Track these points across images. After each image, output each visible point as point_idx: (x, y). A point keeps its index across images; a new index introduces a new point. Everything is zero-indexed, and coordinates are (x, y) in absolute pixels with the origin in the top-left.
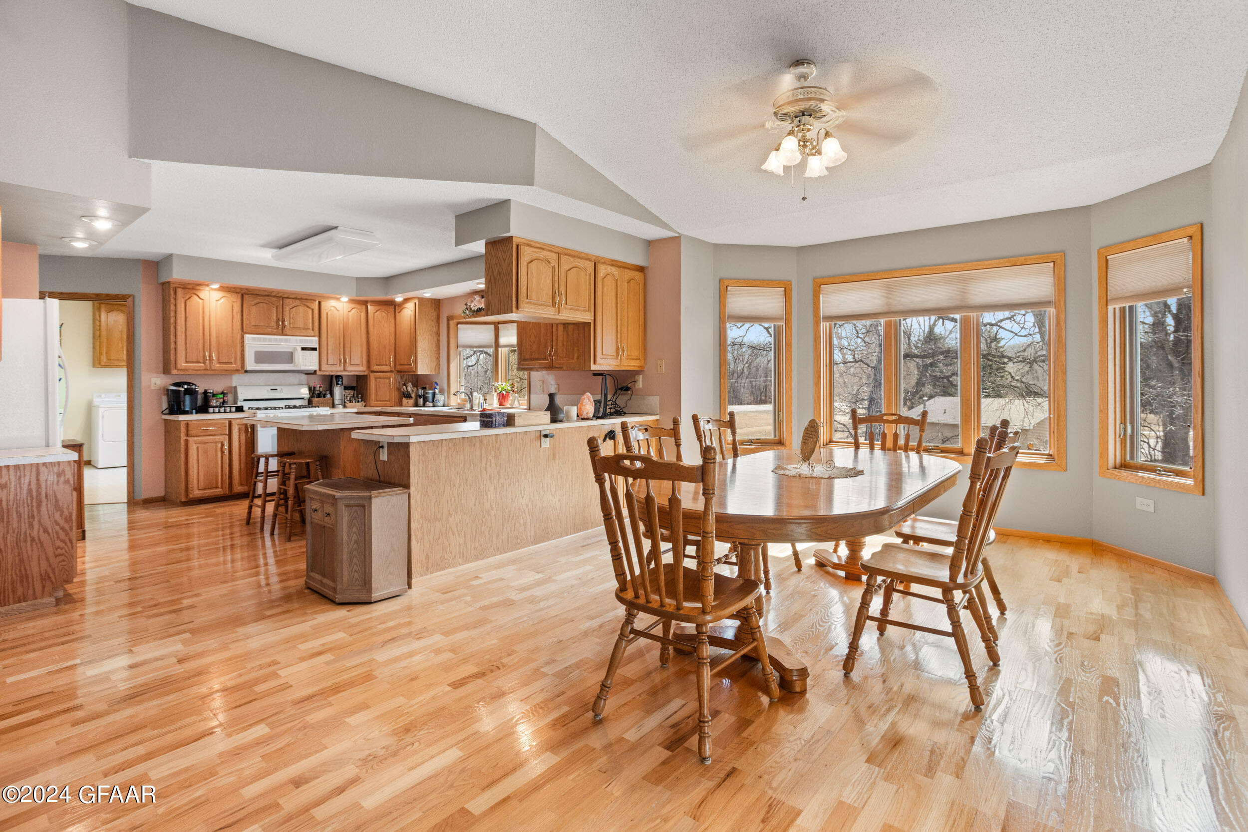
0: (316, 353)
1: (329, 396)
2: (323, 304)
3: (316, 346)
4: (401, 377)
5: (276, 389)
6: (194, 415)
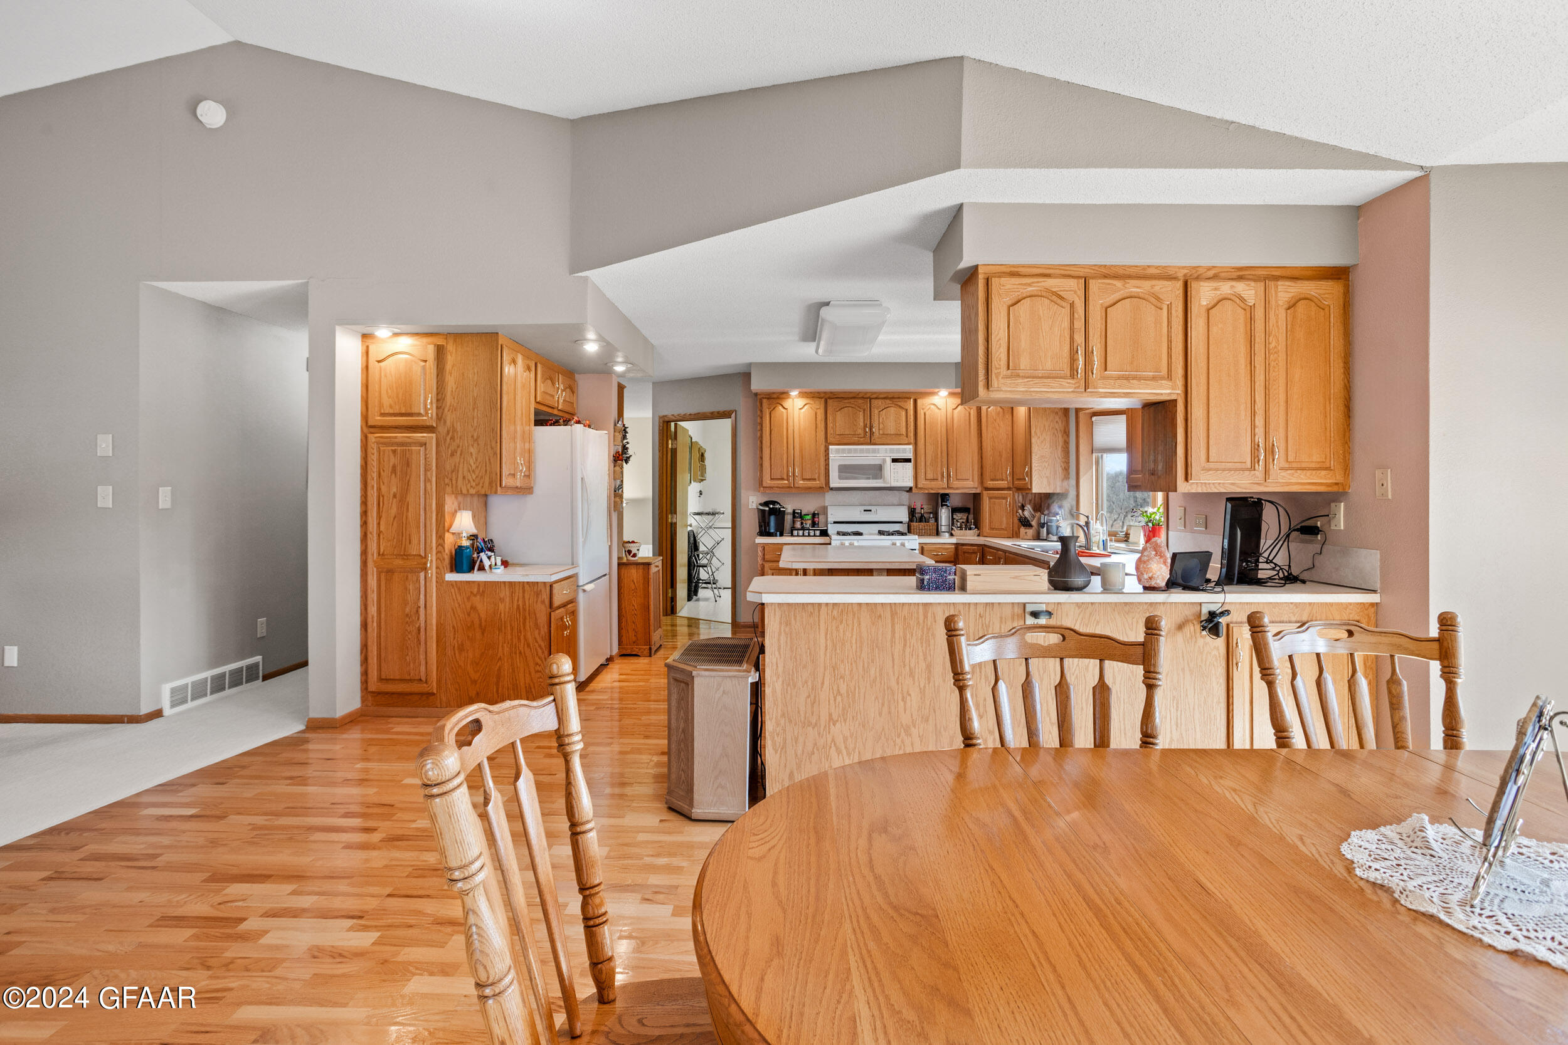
0: (910, 466)
1: (932, 521)
2: (919, 402)
3: (910, 455)
4: (1023, 496)
5: (870, 511)
6: (778, 538)
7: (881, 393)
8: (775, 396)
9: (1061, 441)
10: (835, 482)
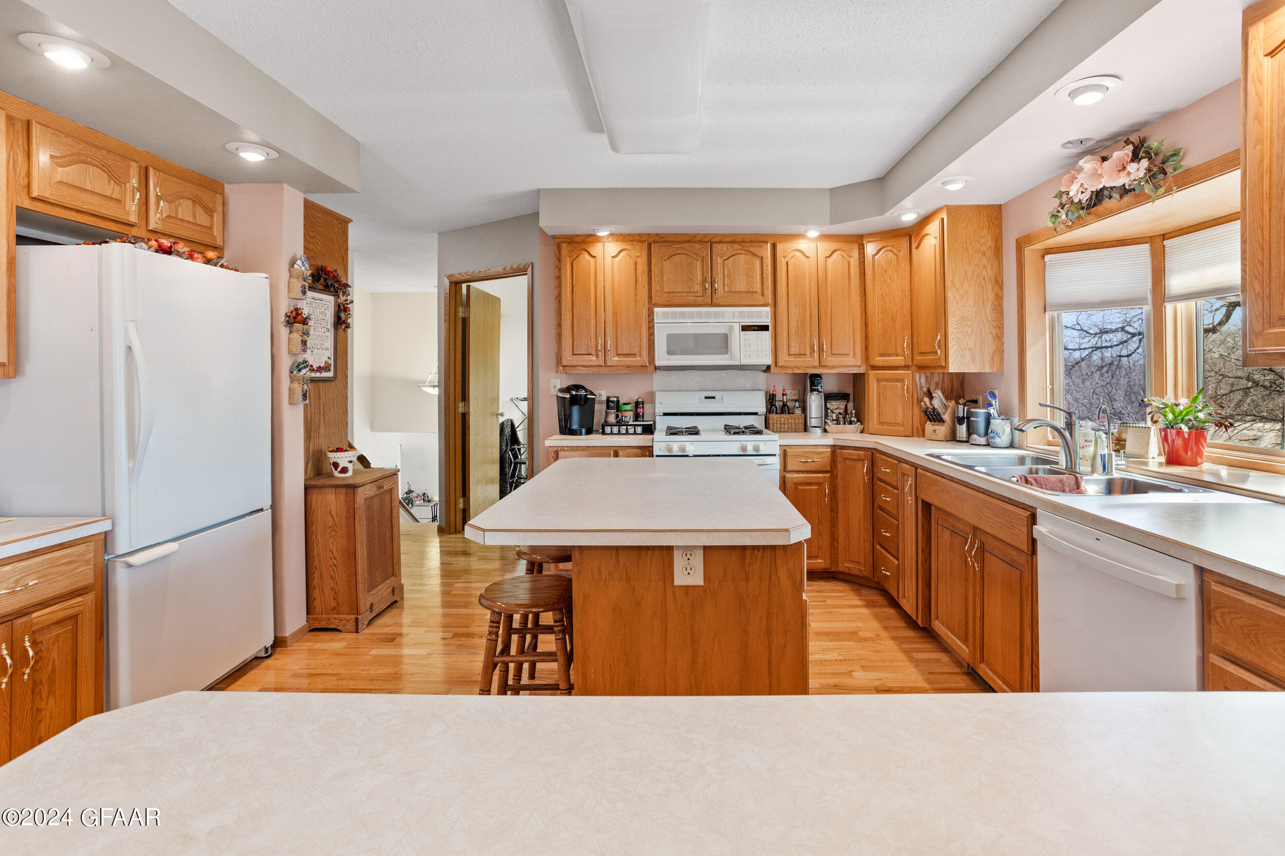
0: (766, 336)
1: (798, 411)
2: (779, 247)
3: (767, 320)
4: (927, 377)
5: (714, 398)
6: (584, 437)
7: (726, 235)
8: (578, 239)
9: (991, 295)
10: (662, 359)
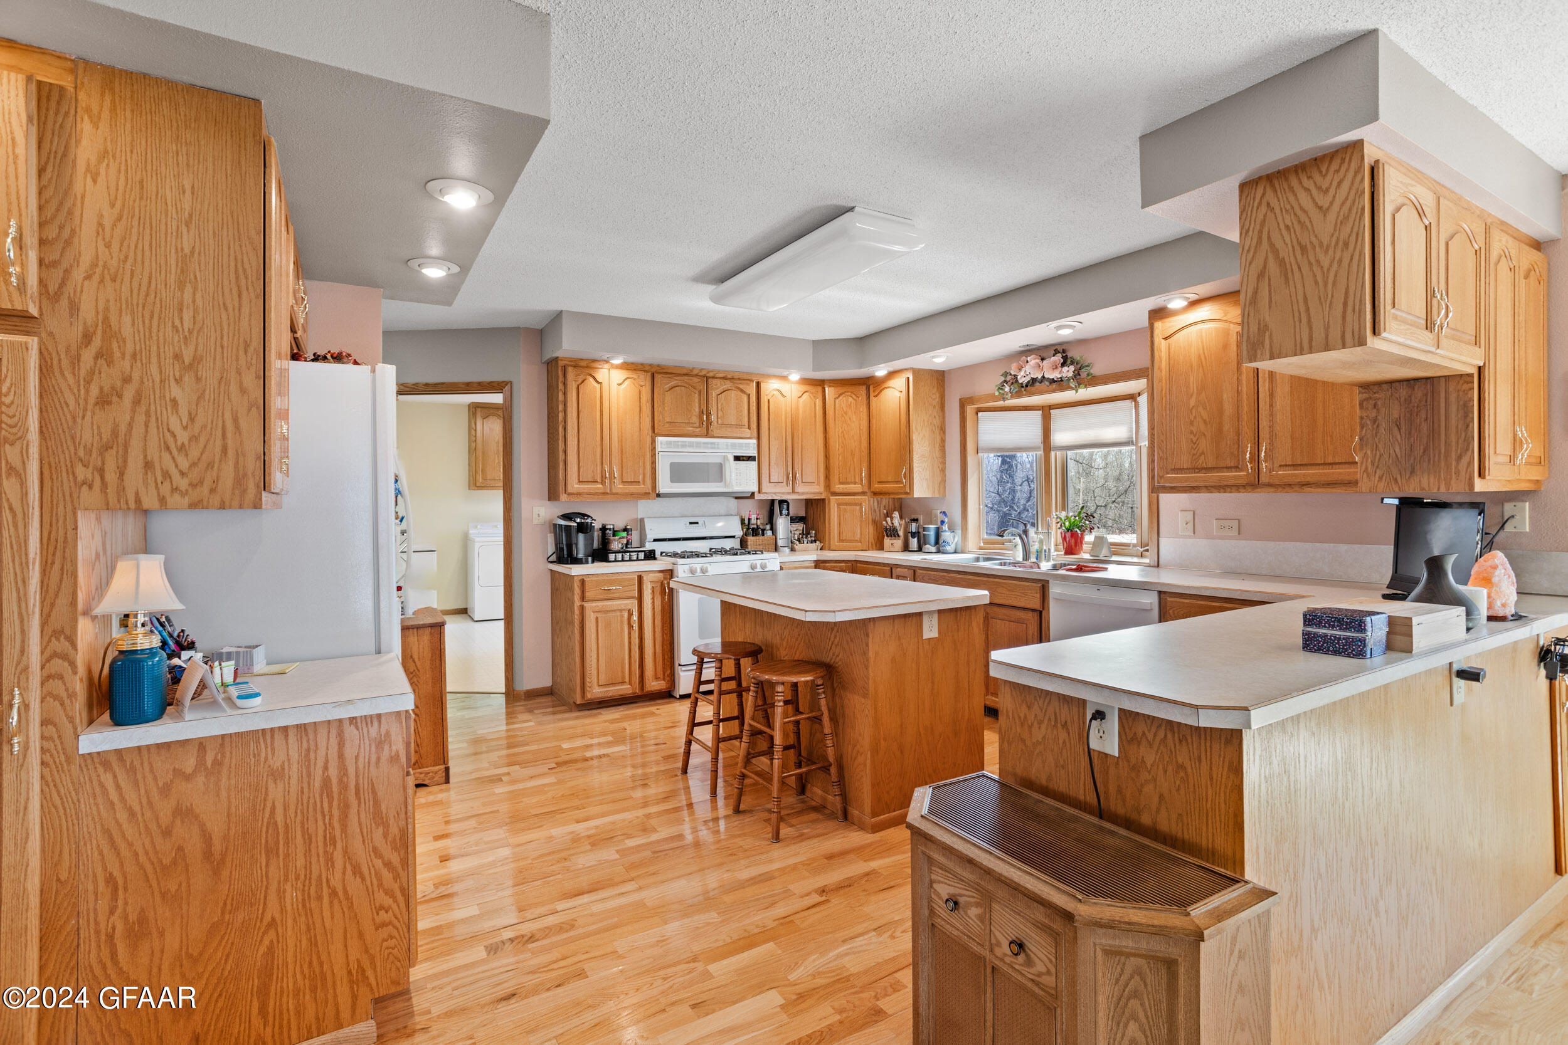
0: (754, 465)
1: (769, 533)
2: (763, 385)
3: (753, 452)
4: (878, 502)
5: (697, 523)
6: (590, 565)
7: (719, 372)
8: (583, 364)
9: (938, 439)
10: (665, 484)
